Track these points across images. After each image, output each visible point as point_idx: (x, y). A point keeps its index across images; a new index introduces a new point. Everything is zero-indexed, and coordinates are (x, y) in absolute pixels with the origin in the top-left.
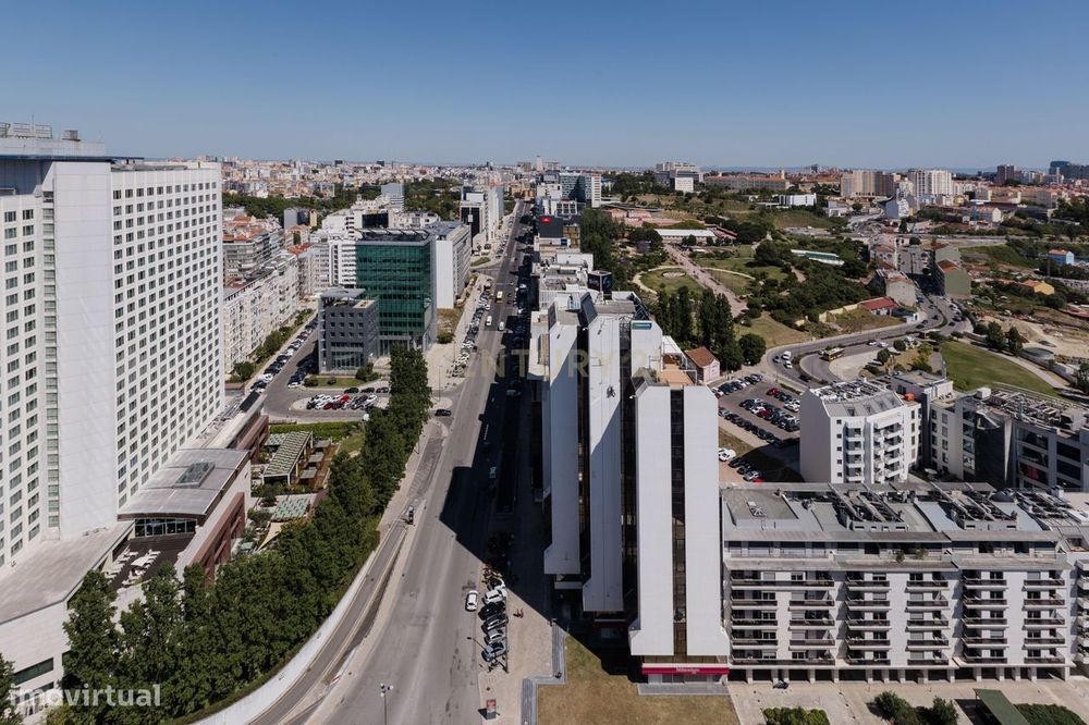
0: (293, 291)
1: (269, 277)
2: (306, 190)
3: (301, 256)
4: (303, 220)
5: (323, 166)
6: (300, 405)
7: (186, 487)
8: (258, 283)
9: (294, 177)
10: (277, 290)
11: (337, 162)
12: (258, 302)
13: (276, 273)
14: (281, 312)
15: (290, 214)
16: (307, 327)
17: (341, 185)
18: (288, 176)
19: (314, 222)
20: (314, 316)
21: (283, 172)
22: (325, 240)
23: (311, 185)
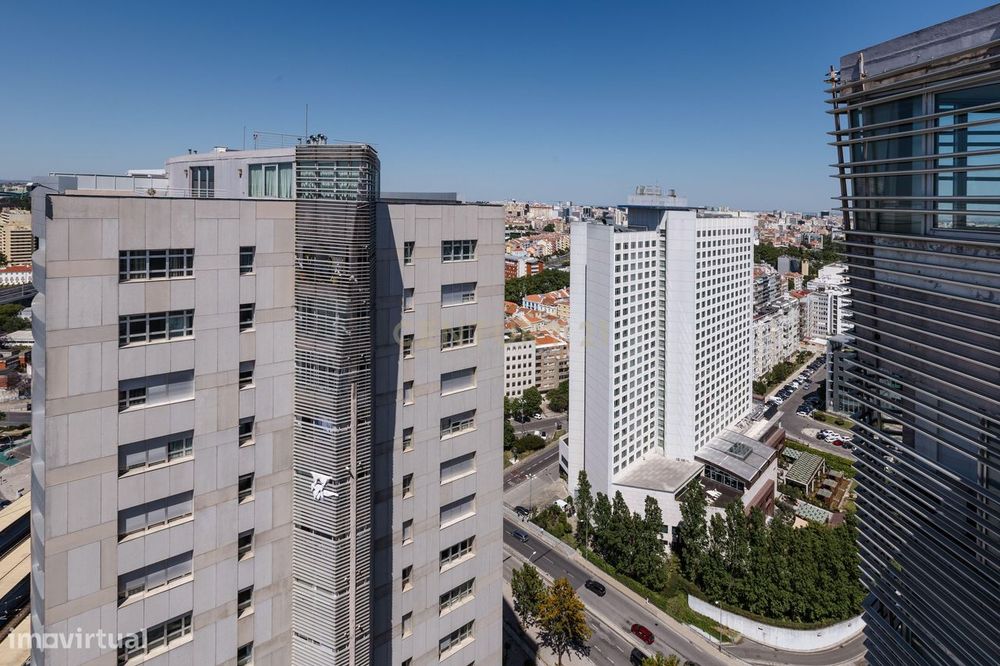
0: (795, 331)
1: (776, 315)
2: (794, 240)
3: (803, 300)
4: (795, 268)
5: (809, 217)
6: (811, 432)
7: (735, 457)
8: (767, 318)
9: (781, 227)
10: (782, 327)
11: (823, 214)
12: (768, 334)
13: (781, 311)
14: (785, 348)
15: (784, 261)
16: (808, 367)
17: (829, 237)
18: (775, 226)
19: (805, 271)
20: (814, 359)
21: (771, 222)
22: (822, 289)
23: (799, 235)
